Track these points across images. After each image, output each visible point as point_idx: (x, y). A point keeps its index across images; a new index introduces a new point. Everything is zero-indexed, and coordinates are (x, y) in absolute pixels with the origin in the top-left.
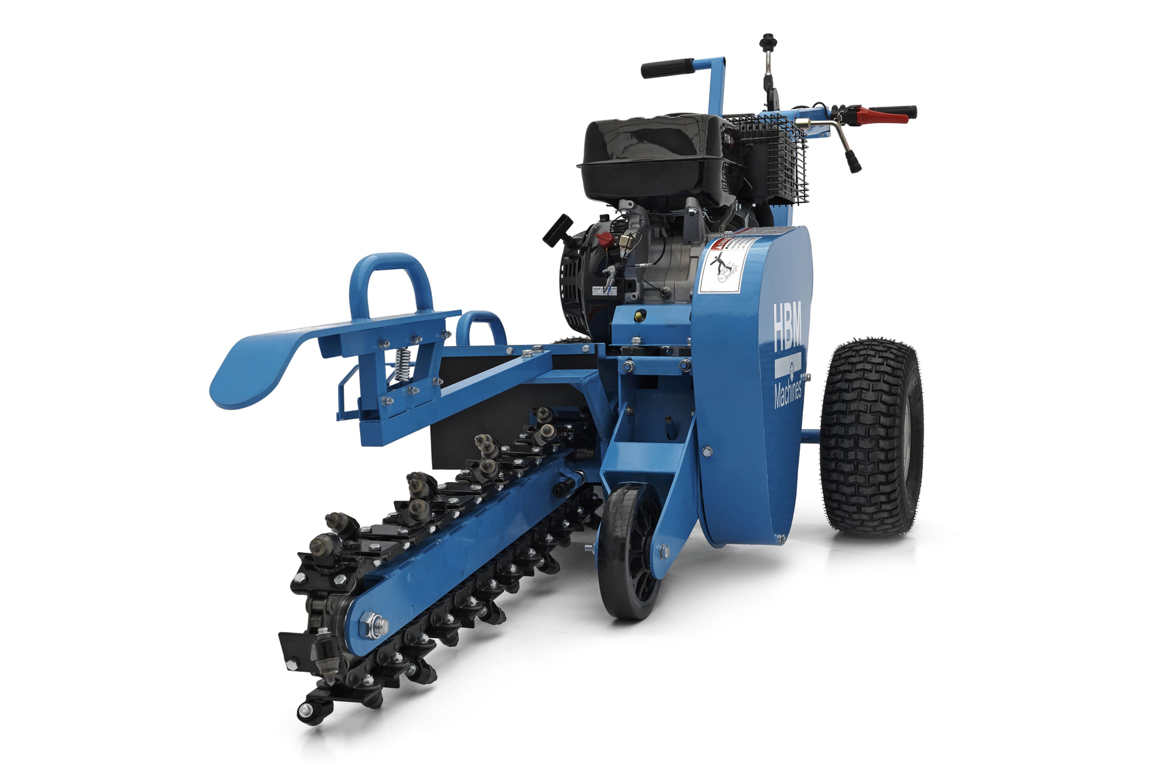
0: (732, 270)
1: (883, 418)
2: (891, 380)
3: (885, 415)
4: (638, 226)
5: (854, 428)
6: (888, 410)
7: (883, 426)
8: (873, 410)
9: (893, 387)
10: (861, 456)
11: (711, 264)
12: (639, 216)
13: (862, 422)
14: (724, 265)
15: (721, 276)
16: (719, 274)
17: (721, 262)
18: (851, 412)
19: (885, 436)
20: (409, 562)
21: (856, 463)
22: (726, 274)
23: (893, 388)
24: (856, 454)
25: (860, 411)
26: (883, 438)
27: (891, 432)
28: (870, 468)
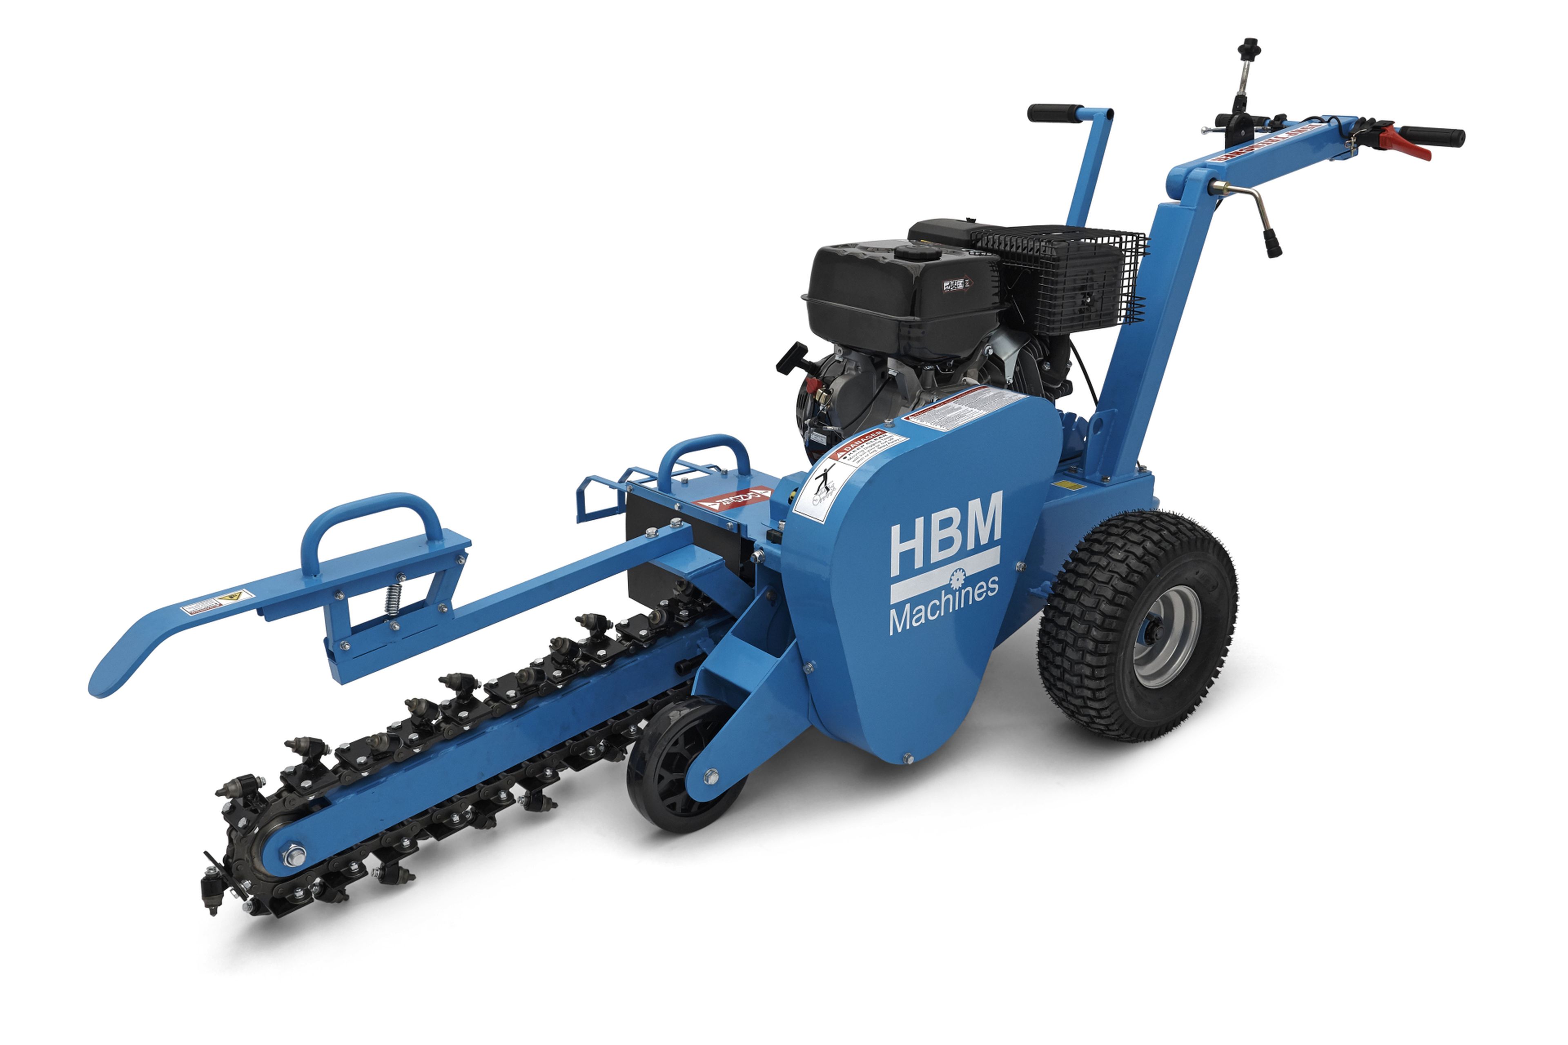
0: (829, 492)
1: (1095, 630)
2: (1120, 585)
3: (1101, 627)
4: (854, 373)
5: (1063, 632)
6: (1103, 622)
7: (1094, 640)
8: (1087, 618)
9: (1118, 595)
10: (1067, 665)
11: (816, 479)
12: (855, 363)
13: (1073, 629)
14: (826, 484)
15: (817, 497)
16: (816, 494)
17: (825, 479)
18: (1067, 614)
19: (1093, 650)
20: (378, 782)
21: (1062, 669)
22: (822, 496)
23: (1118, 597)
24: (1062, 661)
25: (1074, 616)
26: (1091, 653)
27: (1101, 648)
28: (1075, 680)
